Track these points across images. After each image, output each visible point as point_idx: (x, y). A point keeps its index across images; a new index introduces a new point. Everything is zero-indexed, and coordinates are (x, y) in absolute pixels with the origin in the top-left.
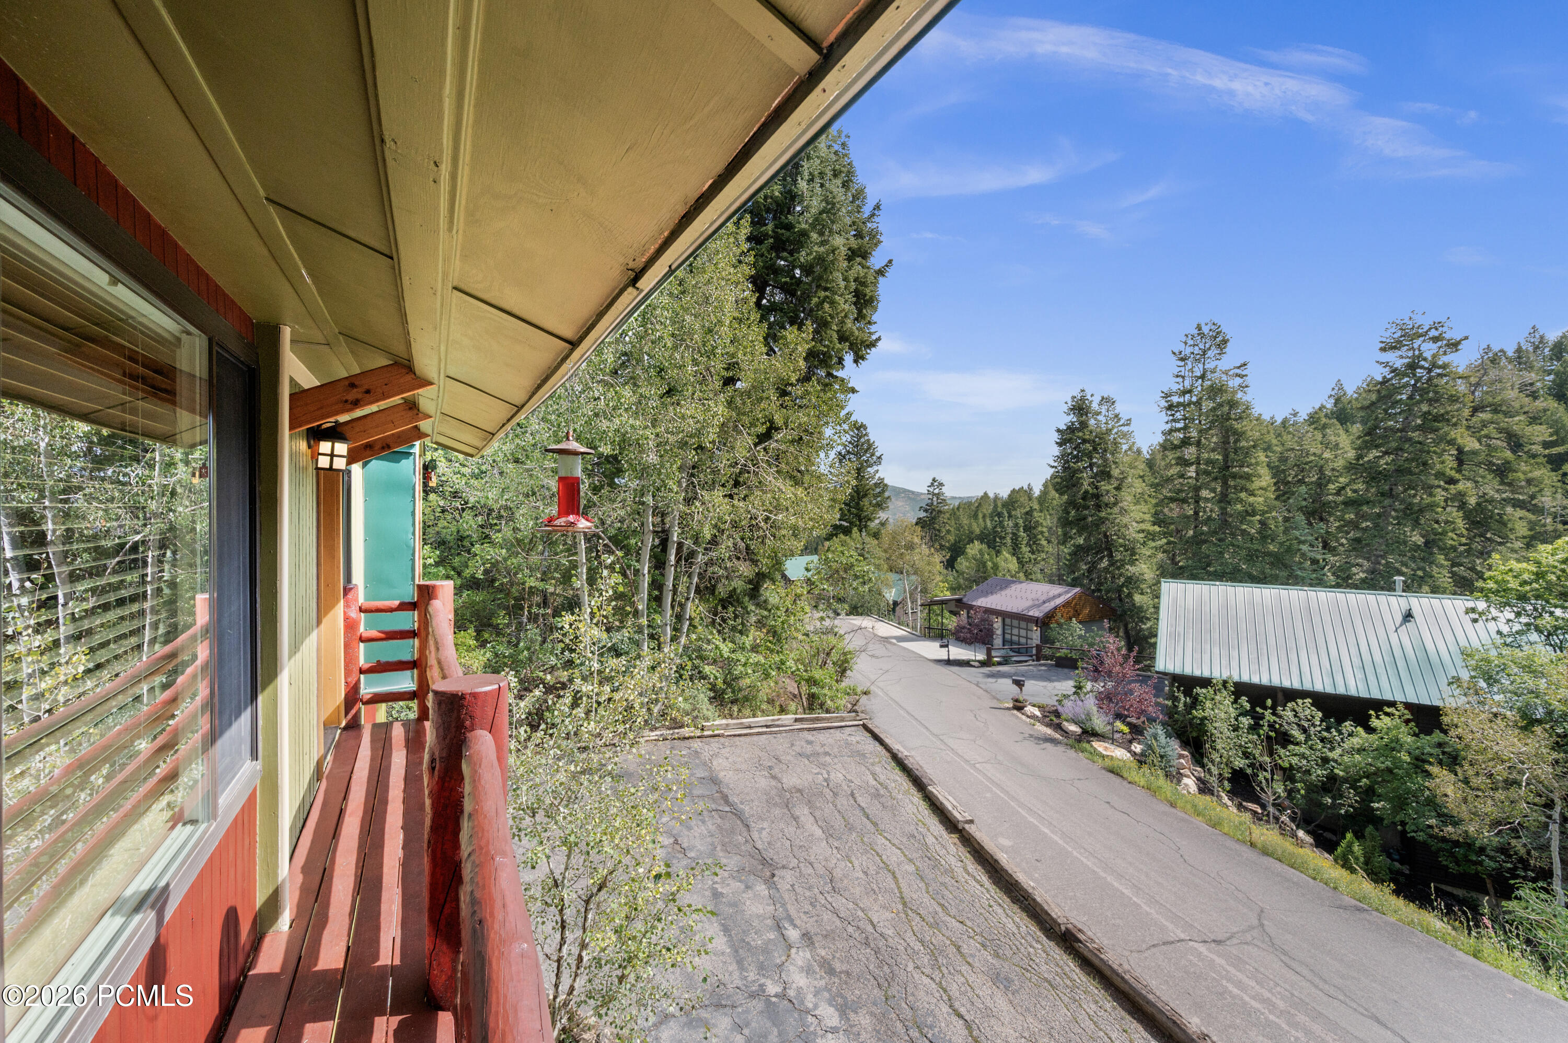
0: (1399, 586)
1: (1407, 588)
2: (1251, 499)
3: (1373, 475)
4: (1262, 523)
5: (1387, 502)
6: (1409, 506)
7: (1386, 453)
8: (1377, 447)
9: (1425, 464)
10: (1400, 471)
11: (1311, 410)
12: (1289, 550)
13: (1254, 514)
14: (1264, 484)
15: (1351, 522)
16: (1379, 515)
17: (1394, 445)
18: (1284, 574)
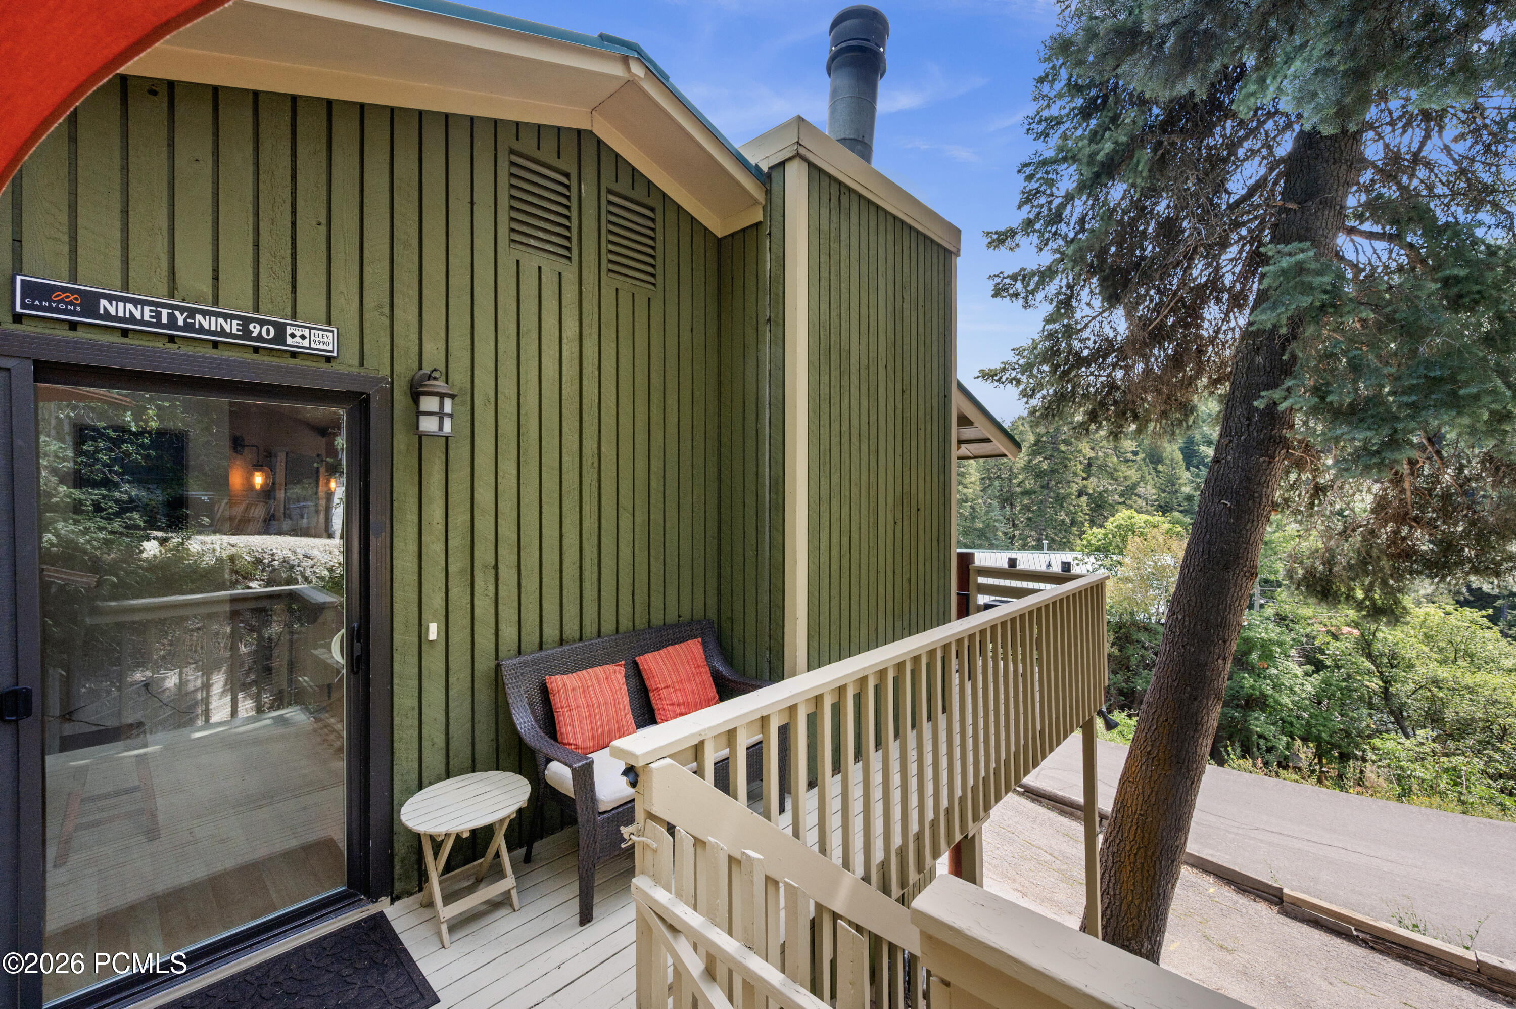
0: (1045, 547)
1: (1049, 548)
2: (965, 491)
3: (1040, 474)
4: (972, 507)
5: (1046, 492)
6: (1058, 495)
7: (1045, 458)
8: (1040, 454)
9: (1066, 466)
10: (1053, 471)
11: (1012, 419)
12: (988, 526)
13: (966, 501)
14: (973, 479)
15: (1026, 506)
16: (1041, 501)
17: (1049, 453)
18: (986, 544)
